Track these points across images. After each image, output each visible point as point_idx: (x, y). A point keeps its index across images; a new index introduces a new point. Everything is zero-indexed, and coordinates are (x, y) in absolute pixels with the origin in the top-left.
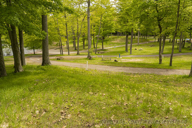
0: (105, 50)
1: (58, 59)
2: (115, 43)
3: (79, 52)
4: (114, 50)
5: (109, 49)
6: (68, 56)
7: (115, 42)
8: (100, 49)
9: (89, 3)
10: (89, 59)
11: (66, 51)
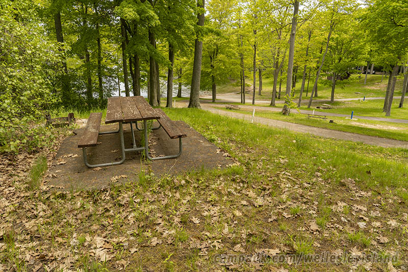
0: (337, 103)
1: (227, 108)
2: (371, 91)
3: (276, 102)
4: (359, 105)
5: (349, 101)
6: (251, 105)
7: (373, 88)
8: (327, 99)
9: (296, 5)
10: (283, 114)
11: (250, 99)
